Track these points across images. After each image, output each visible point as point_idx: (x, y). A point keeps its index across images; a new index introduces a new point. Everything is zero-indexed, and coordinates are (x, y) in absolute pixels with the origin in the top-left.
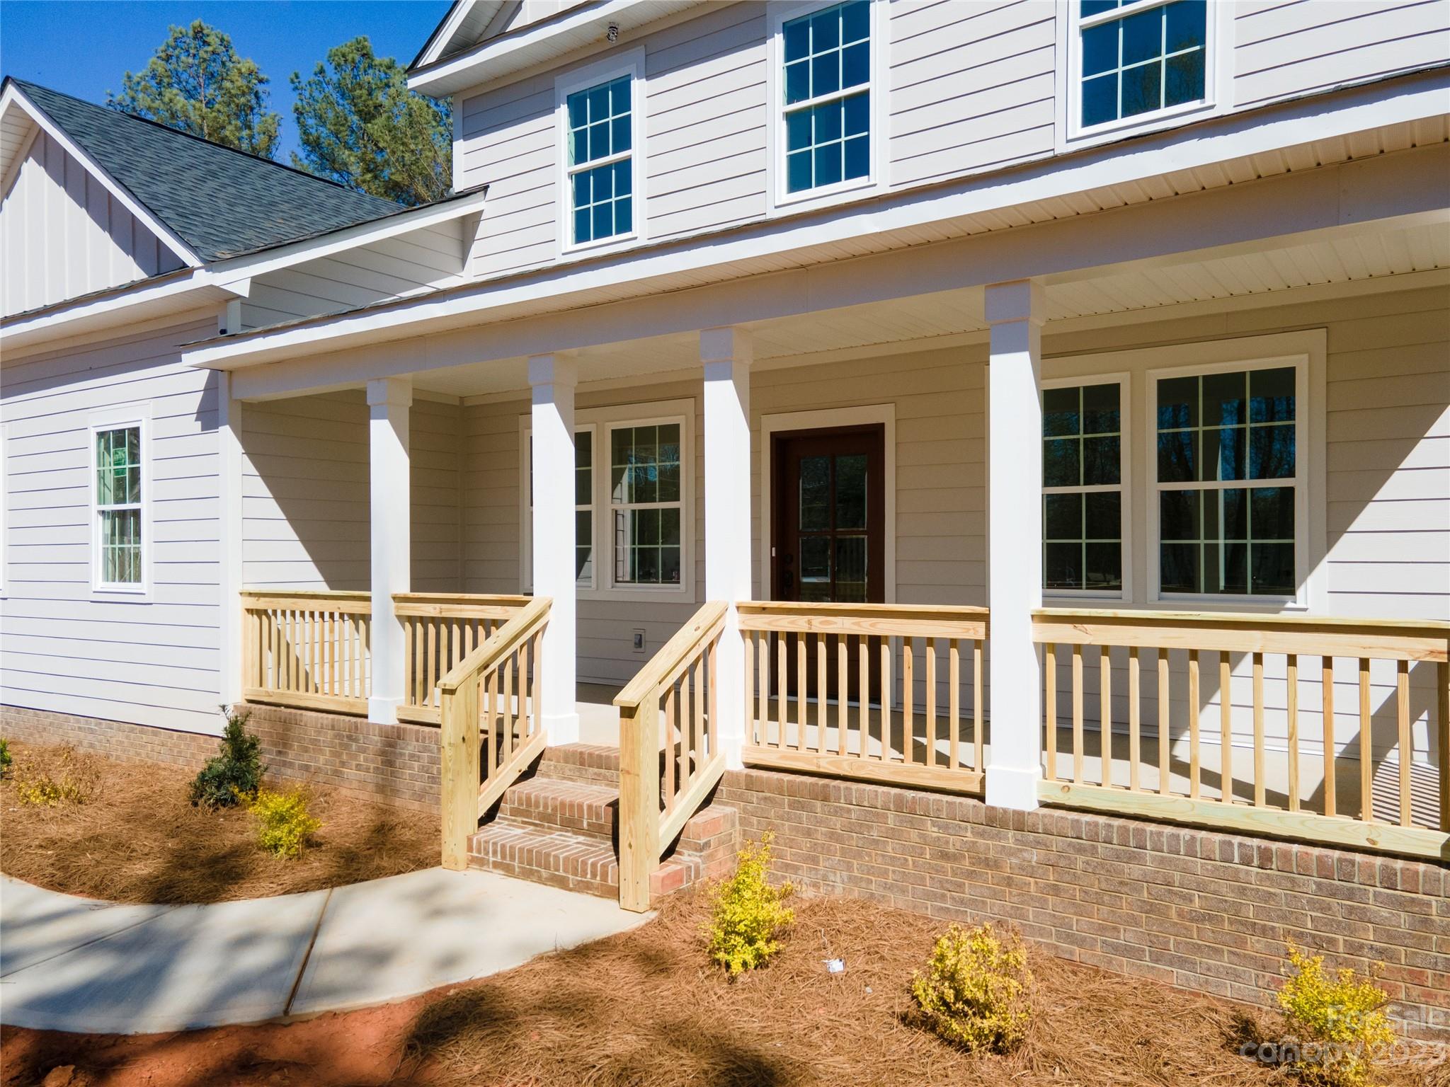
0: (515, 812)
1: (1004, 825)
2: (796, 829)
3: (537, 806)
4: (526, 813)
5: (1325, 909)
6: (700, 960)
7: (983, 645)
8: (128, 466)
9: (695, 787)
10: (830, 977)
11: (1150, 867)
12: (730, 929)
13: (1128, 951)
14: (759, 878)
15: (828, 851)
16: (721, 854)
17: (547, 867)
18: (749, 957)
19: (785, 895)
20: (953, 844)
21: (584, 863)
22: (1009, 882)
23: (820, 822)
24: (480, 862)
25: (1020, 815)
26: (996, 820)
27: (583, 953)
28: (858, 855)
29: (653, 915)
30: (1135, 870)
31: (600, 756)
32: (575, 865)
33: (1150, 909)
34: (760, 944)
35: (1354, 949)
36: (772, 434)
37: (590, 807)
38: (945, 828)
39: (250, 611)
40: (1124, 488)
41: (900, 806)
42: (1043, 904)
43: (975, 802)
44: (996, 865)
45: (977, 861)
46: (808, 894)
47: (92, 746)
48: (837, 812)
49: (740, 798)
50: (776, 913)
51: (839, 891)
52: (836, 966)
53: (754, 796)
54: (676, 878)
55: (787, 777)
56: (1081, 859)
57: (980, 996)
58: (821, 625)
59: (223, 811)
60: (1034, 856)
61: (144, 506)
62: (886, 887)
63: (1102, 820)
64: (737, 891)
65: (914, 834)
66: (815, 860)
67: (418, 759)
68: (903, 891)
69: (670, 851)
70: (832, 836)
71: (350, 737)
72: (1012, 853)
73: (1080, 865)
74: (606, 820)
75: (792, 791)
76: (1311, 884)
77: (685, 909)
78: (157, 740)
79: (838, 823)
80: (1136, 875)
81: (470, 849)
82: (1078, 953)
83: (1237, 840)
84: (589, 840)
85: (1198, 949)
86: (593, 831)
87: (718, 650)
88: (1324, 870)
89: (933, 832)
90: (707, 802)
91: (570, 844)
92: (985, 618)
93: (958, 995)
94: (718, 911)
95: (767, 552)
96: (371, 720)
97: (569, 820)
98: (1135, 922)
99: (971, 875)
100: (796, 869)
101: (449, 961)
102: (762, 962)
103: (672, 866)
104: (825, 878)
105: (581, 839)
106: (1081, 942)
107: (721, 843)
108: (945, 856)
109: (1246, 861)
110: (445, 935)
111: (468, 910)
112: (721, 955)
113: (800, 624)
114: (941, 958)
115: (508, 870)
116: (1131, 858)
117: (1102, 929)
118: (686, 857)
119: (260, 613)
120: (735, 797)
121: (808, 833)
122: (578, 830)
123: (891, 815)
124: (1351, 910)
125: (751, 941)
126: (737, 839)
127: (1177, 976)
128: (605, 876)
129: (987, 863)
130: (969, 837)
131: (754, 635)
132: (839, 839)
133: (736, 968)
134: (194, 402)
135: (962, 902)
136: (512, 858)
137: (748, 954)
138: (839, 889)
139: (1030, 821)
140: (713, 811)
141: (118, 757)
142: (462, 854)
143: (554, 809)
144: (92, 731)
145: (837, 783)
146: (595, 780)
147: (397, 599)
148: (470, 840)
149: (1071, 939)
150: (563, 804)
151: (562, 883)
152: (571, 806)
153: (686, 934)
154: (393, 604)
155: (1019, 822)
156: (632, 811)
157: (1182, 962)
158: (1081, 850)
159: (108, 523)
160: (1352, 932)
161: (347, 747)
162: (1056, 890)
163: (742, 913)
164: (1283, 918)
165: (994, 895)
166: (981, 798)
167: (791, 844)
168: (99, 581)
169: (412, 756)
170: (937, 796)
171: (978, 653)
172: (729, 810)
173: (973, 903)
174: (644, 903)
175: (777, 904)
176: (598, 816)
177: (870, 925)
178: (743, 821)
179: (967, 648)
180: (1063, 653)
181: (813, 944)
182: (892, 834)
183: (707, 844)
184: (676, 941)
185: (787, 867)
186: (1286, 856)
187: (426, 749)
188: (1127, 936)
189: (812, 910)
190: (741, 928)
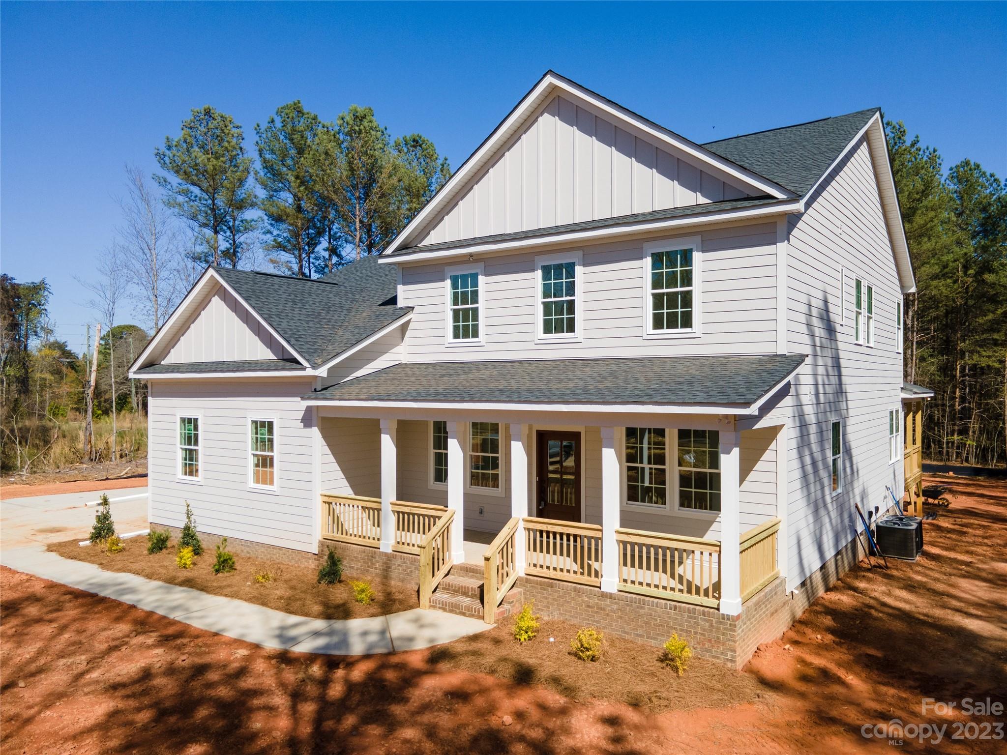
0: (444, 589)
1: (606, 597)
2: (543, 597)
3: (452, 587)
4: (448, 589)
5: (689, 622)
6: (512, 638)
7: (601, 539)
8: (267, 437)
9: (509, 582)
10: (550, 643)
11: (646, 610)
12: (521, 629)
13: (641, 636)
14: (530, 614)
15: (552, 604)
16: (517, 605)
17: (459, 609)
18: (526, 637)
19: (537, 619)
20: (592, 603)
21: (472, 608)
22: (608, 615)
23: (550, 595)
24: (434, 607)
25: (611, 594)
26: (604, 595)
27: (475, 638)
28: (562, 606)
29: (496, 625)
30: (642, 611)
31: (473, 569)
32: (468, 608)
33: (646, 623)
34: (529, 633)
35: (696, 633)
36: (537, 431)
37: (472, 588)
38: (589, 597)
39: (325, 502)
40: (666, 467)
41: (575, 589)
42: (617, 622)
43: (598, 589)
44: (604, 610)
45: (598, 608)
46: (546, 618)
47: (248, 553)
48: (556, 591)
49: (524, 586)
50: (534, 624)
51: (556, 618)
52: (552, 640)
53: (528, 585)
54: (503, 613)
55: (539, 579)
56: (628, 608)
57: (588, 646)
58: (550, 528)
59: (330, 586)
60: (615, 607)
61: (276, 454)
62: (571, 616)
63: (634, 596)
64: (522, 617)
65: (580, 599)
66: (548, 607)
67: (402, 566)
68: (576, 618)
69: (500, 604)
70: (554, 599)
71: (372, 557)
72: (608, 606)
73: (628, 610)
74: (478, 592)
75: (541, 584)
76: (686, 615)
77: (506, 623)
78: (281, 552)
79: (556, 595)
80: (643, 613)
81: (430, 602)
82: (627, 637)
83: (669, 602)
84: (472, 599)
85: (658, 634)
86: (473, 596)
87: (516, 534)
88: (689, 611)
89: (585, 599)
90: (512, 587)
91: (466, 601)
92: (601, 530)
93: (582, 645)
94: (517, 623)
95: (535, 479)
96: (381, 550)
97: (464, 592)
98: (642, 627)
99: (597, 613)
100: (542, 610)
101: (432, 640)
102: (530, 639)
103: (501, 609)
104: (552, 613)
105: (469, 599)
106: (628, 633)
107: (517, 601)
108: (588, 606)
109: (671, 609)
110: (427, 633)
111: (432, 625)
112: (518, 636)
113: (544, 527)
114: (579, 636)
115: (444, 610)
116: (642, 608)
117: (633, 629)
118: (506, 606)
119: (329, 503)
120: (521, 585)
121: (546, 598)
122: (467, 596)
123: (573, 593)
124: (695, 622)
125: (527, 632)
126: (523, 599)
127: (653, 642)
128: (479, 612)
129: (601, 609)
130: (596, 601)
131: (529, 530)
132: (556, 600)
133: (522, 640)
134: (301, 415)
135: (594, 621)
136: (446, 605)
137: (526, 636)
138: (557, 617)
139: (613, 596)
140: (515, 590)
141: (261, 558)
142: (427, 604)
143: (459, 588)
144: (248, 546)
145: (556, 581)
146: (472, 577)
147: (392, 504)
148: (430, 599)
149: (625, 632)
150: (462, 587)
151: (464, 614)
152: (465, 587)
153: (507, 631)
154: (390, 506)
155: (611, 596)
156: (489, 591)
157: (655, 639)
158: (628, 605)
159: (256, 458)
160: (695, 628)
161: (371, 560)
162: (621, 618)
163: (524, 624)
164: (679, 625)
165: (604, 619)
166: (600, 588)
167: (541, 601)
168: (251, 484)
169: (399, 565)
170: (587, 587)
171: (600, 541)
172: (520, 590)
173: (597, 622)
174: (493, 621)
175: (534, 621)
176: (475, 591)
177: (564, 628)
178: (525, 594)
179: (597, 539)
180: (625, 543)
181: (545, 634)
182: (573, 599)
183: (513, 602)
184: (504, 634)
185: (539, 609)
186: (680, 607)
187: (405, 563)
188: (640, 632)
189: (547, 623)
190: (524, 628)
